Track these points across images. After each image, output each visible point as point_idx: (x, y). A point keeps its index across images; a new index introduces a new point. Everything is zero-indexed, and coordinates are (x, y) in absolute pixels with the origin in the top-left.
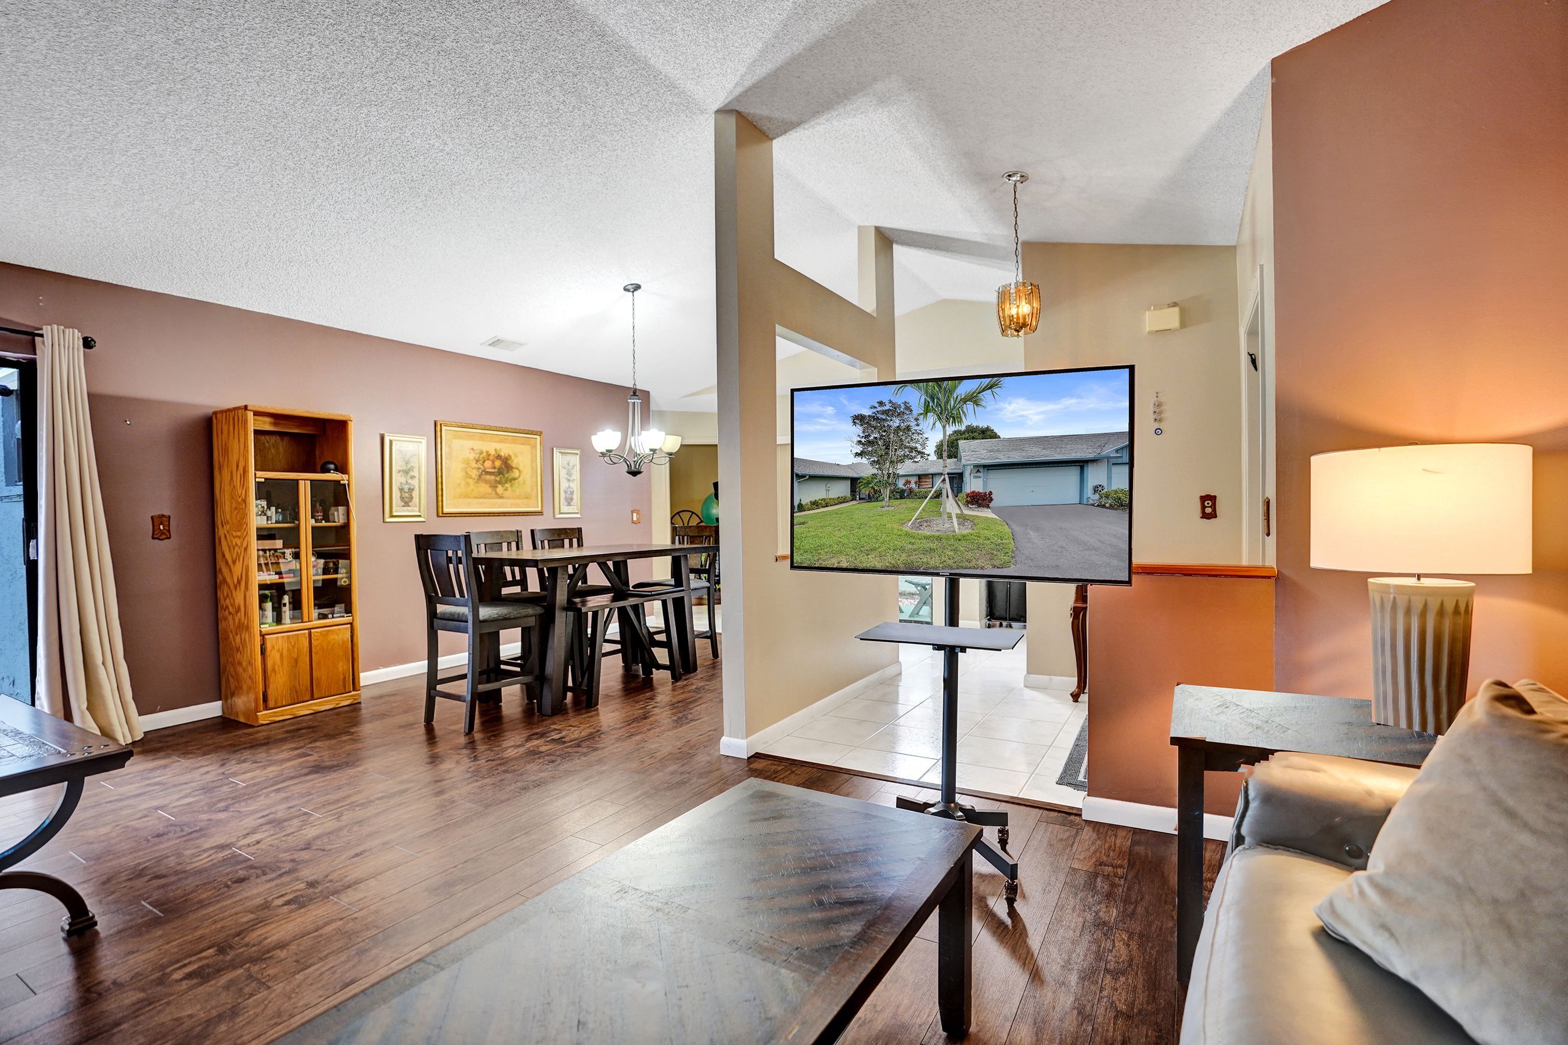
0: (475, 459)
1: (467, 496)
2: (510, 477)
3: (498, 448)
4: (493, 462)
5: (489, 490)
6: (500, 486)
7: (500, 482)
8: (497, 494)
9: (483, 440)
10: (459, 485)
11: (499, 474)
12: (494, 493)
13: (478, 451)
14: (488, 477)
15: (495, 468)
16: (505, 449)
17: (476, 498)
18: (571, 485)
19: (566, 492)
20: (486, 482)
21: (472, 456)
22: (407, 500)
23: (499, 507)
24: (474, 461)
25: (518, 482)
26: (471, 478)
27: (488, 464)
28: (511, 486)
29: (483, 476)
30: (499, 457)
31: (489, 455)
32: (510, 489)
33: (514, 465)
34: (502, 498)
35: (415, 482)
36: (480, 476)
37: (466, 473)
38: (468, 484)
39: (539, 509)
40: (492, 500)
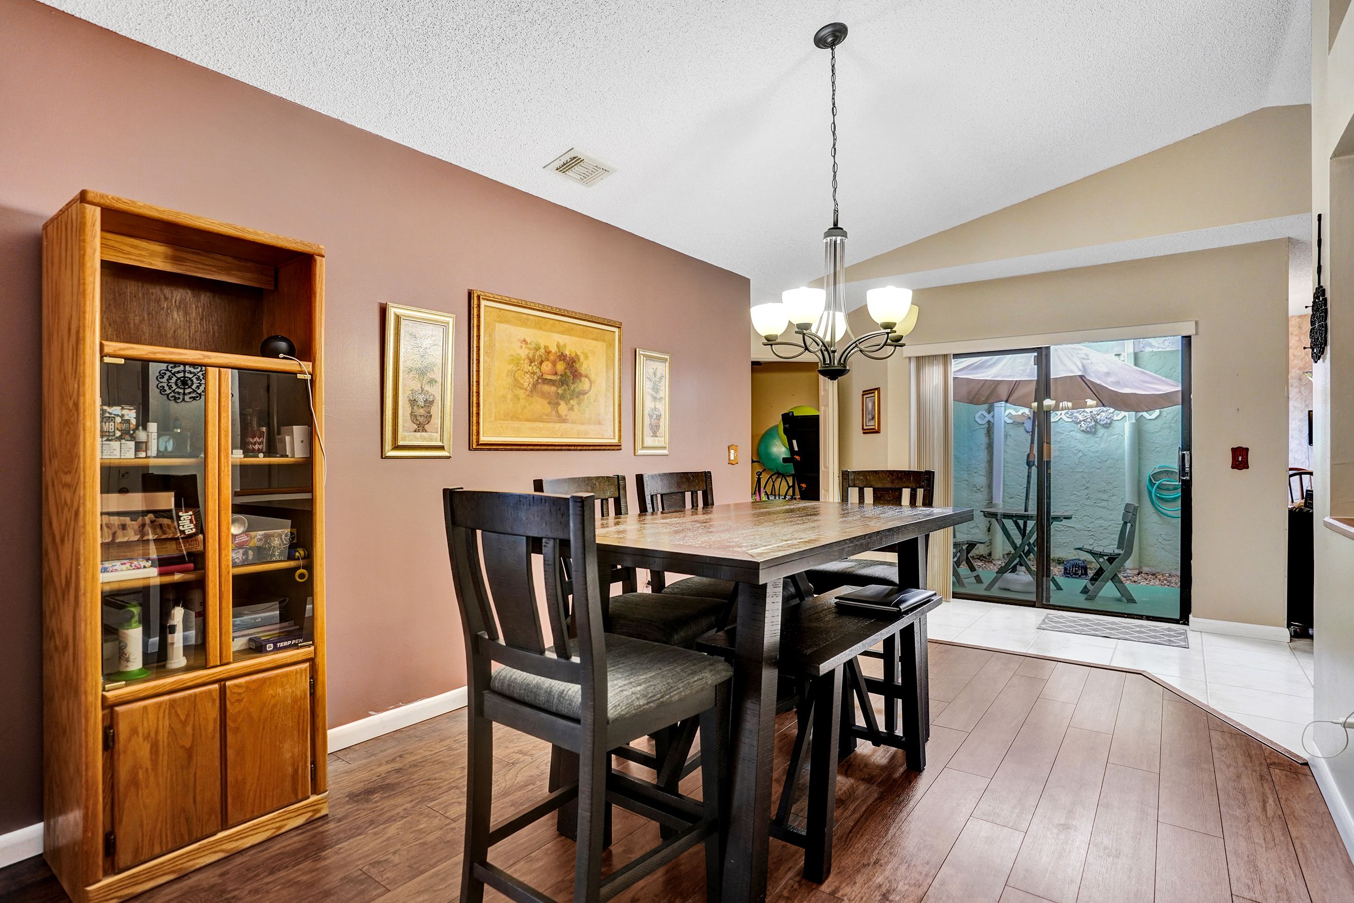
0: (530, 359)
1: (515, 417)
2: (577, 390)
3: (562, 344)
4: (554, 364)
5: (548, 409)
6: (562, 403)
7: (562, 397)
8: (559, 415)
9: (540, 328)
10: (504, 397)
11: (562, 385)
12: (554, 413)
13: (533, 345)
14: (546, 388)
15: (556, 374)
16: (572, 345)
17: (528, 420)
18: (659, 406)
19: (651, 416)
20: (544, 395)
21: (524, 353)
22: (421, 419)
23: (561, 436)
24: (527, 361)
25: (588, 398)
26: (521, 388)
27: (547, 367)
28: (579, 404)
29: (540, 386)
30: (562, 357)
31: (549, 353)
32: (576, 407)
33: (583, 369)
34: (564, 421)
35: (435, 391)
36: (535, 386)
37: (516, 379)
38: (517, 398)
39: (615, 441)
40: (551, 425)
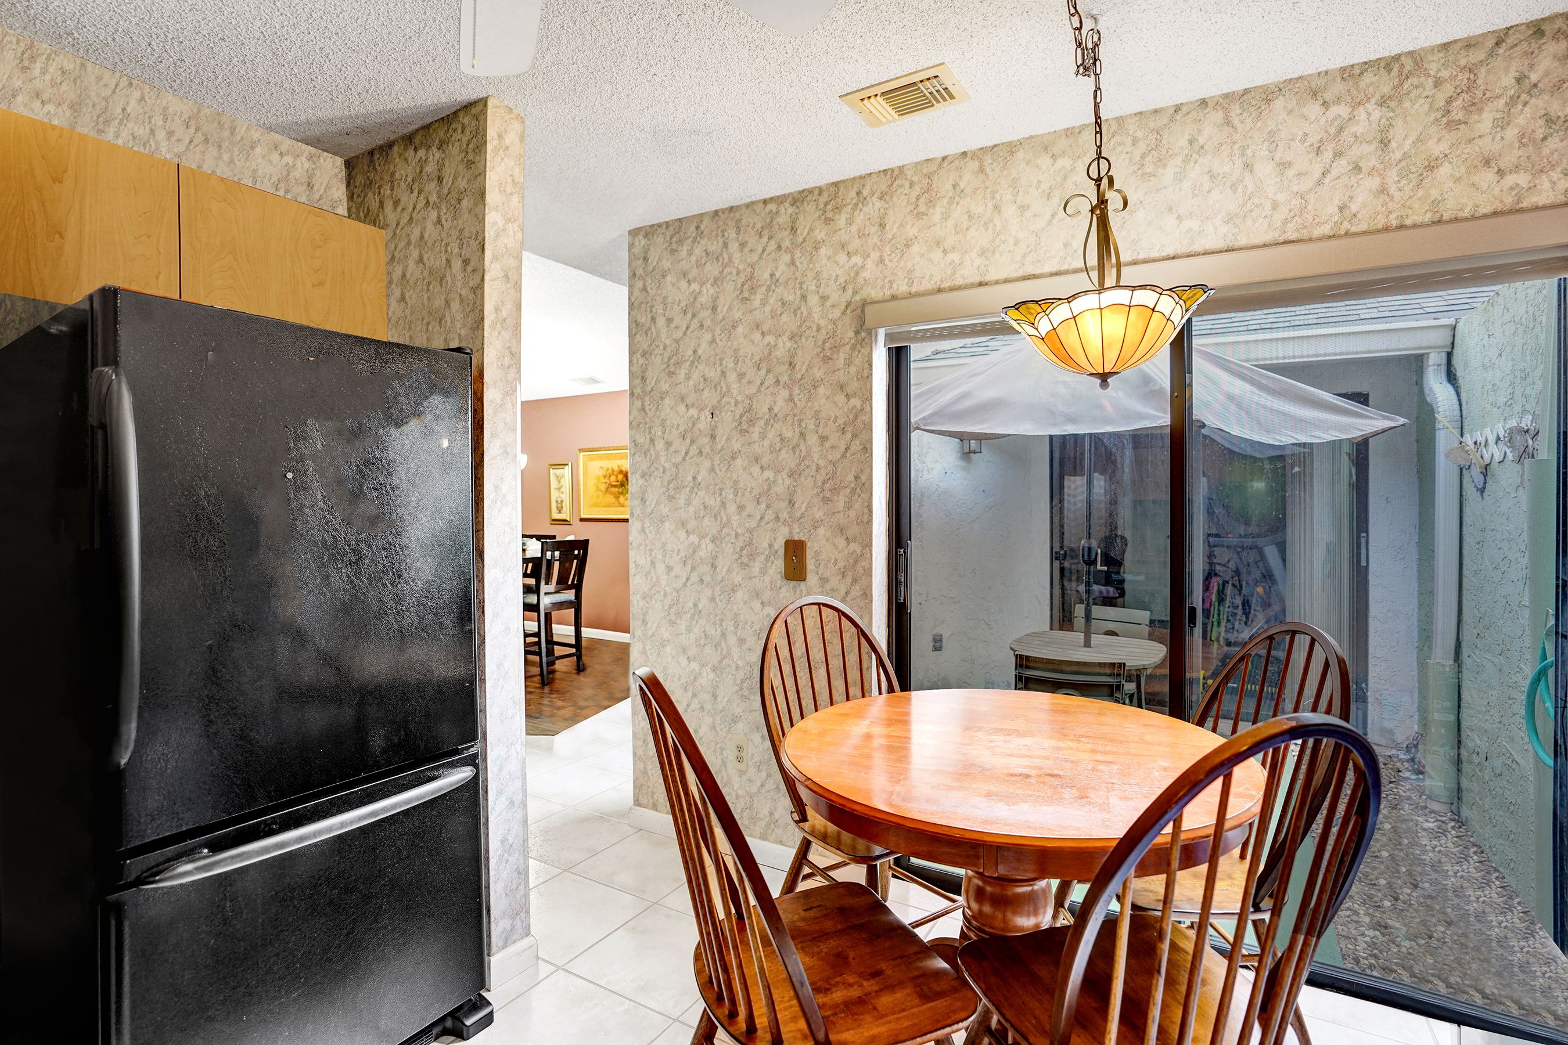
0: (604, 476)
1: (598, 505)
3: (620, 465)
4: (617, 476)
6: (621, 496)
7: (622, 493)
8: (619, 503)
9: (609, 459)
10: (593, 496)
11: (621, 487)
12: (617, 502)
13: (606, 469)
14: (613, 489)
15: (618, 481)
16: (625, 464)
17: (604, 507)
20: (611, 493)
21: (601, 473)
22: (560, 509)
23: (621, 514)
26: (601, 491)
27: (613, 478)
29: (609, 489)
30: (621, 472)
31: (613, 471)
34: (623, 506)
35: (563, 496)
36: (607, 488)
37: (598, 487)
38: (599, 496)
40: (615, 509)
